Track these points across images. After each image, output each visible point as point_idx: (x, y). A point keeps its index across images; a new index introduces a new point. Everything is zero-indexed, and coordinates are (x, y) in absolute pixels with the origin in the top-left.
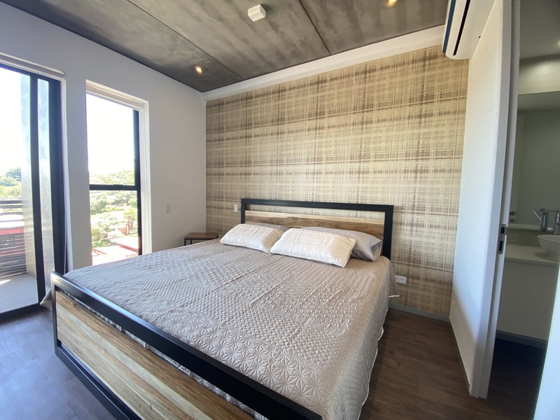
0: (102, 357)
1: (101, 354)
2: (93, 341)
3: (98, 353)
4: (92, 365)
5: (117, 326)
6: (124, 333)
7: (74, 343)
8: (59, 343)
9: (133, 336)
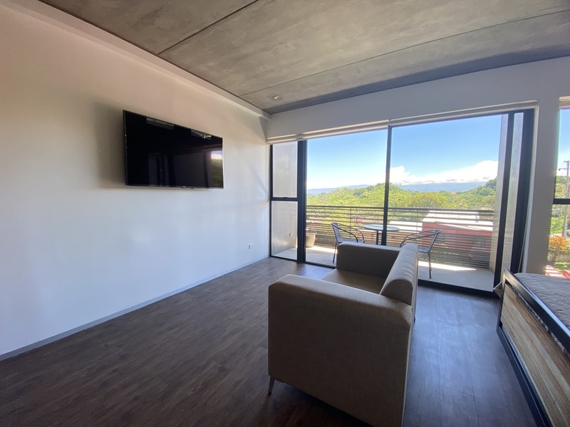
0: (529, 347)
1: (528, 344)
2: (524, 330)
3: (526, 341)
4: (520, 349)
5: (546, 327)
6: (550, 334)
7: (511, 328)
8: (500, 324)
9: (556, 339)
